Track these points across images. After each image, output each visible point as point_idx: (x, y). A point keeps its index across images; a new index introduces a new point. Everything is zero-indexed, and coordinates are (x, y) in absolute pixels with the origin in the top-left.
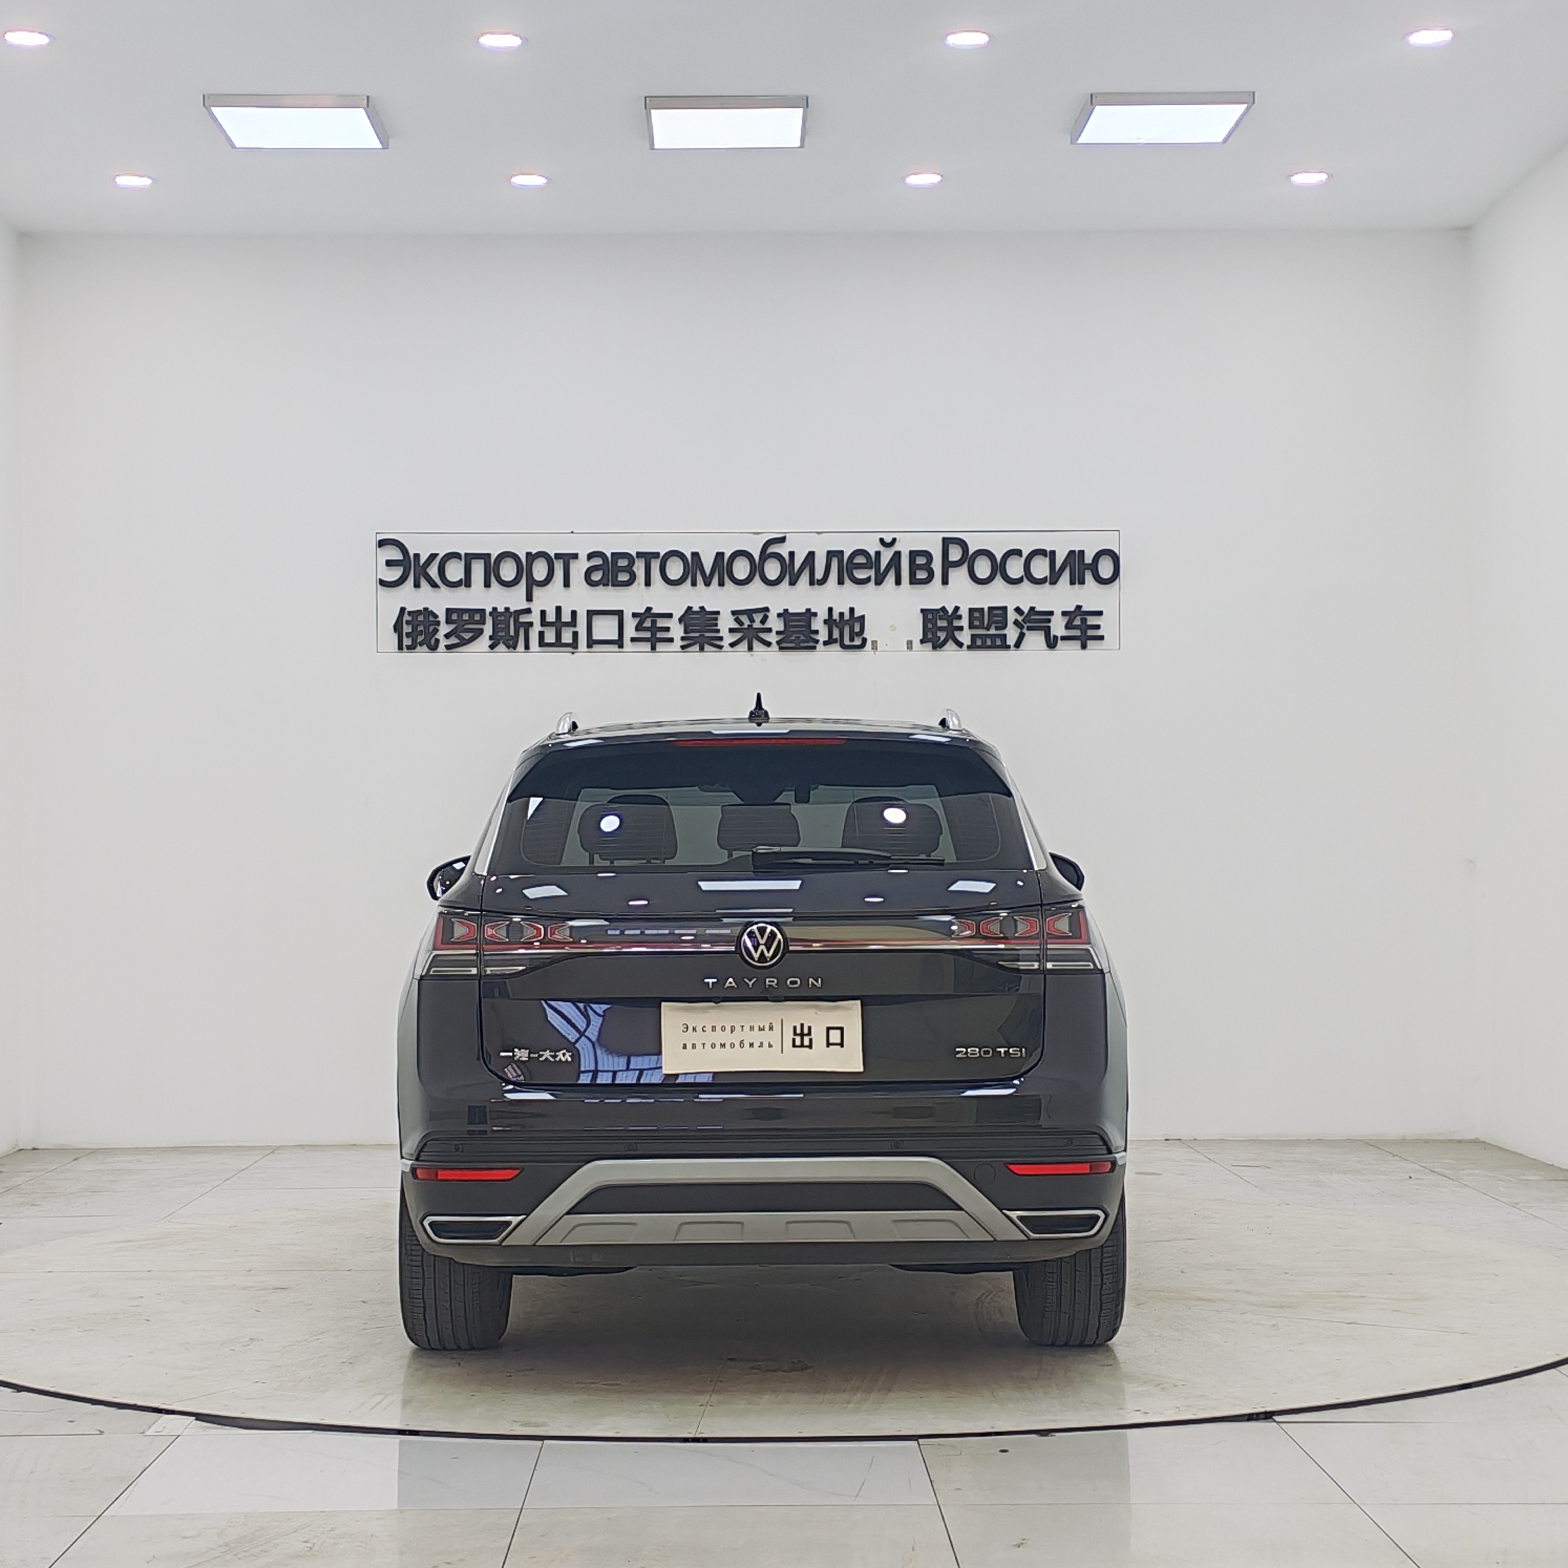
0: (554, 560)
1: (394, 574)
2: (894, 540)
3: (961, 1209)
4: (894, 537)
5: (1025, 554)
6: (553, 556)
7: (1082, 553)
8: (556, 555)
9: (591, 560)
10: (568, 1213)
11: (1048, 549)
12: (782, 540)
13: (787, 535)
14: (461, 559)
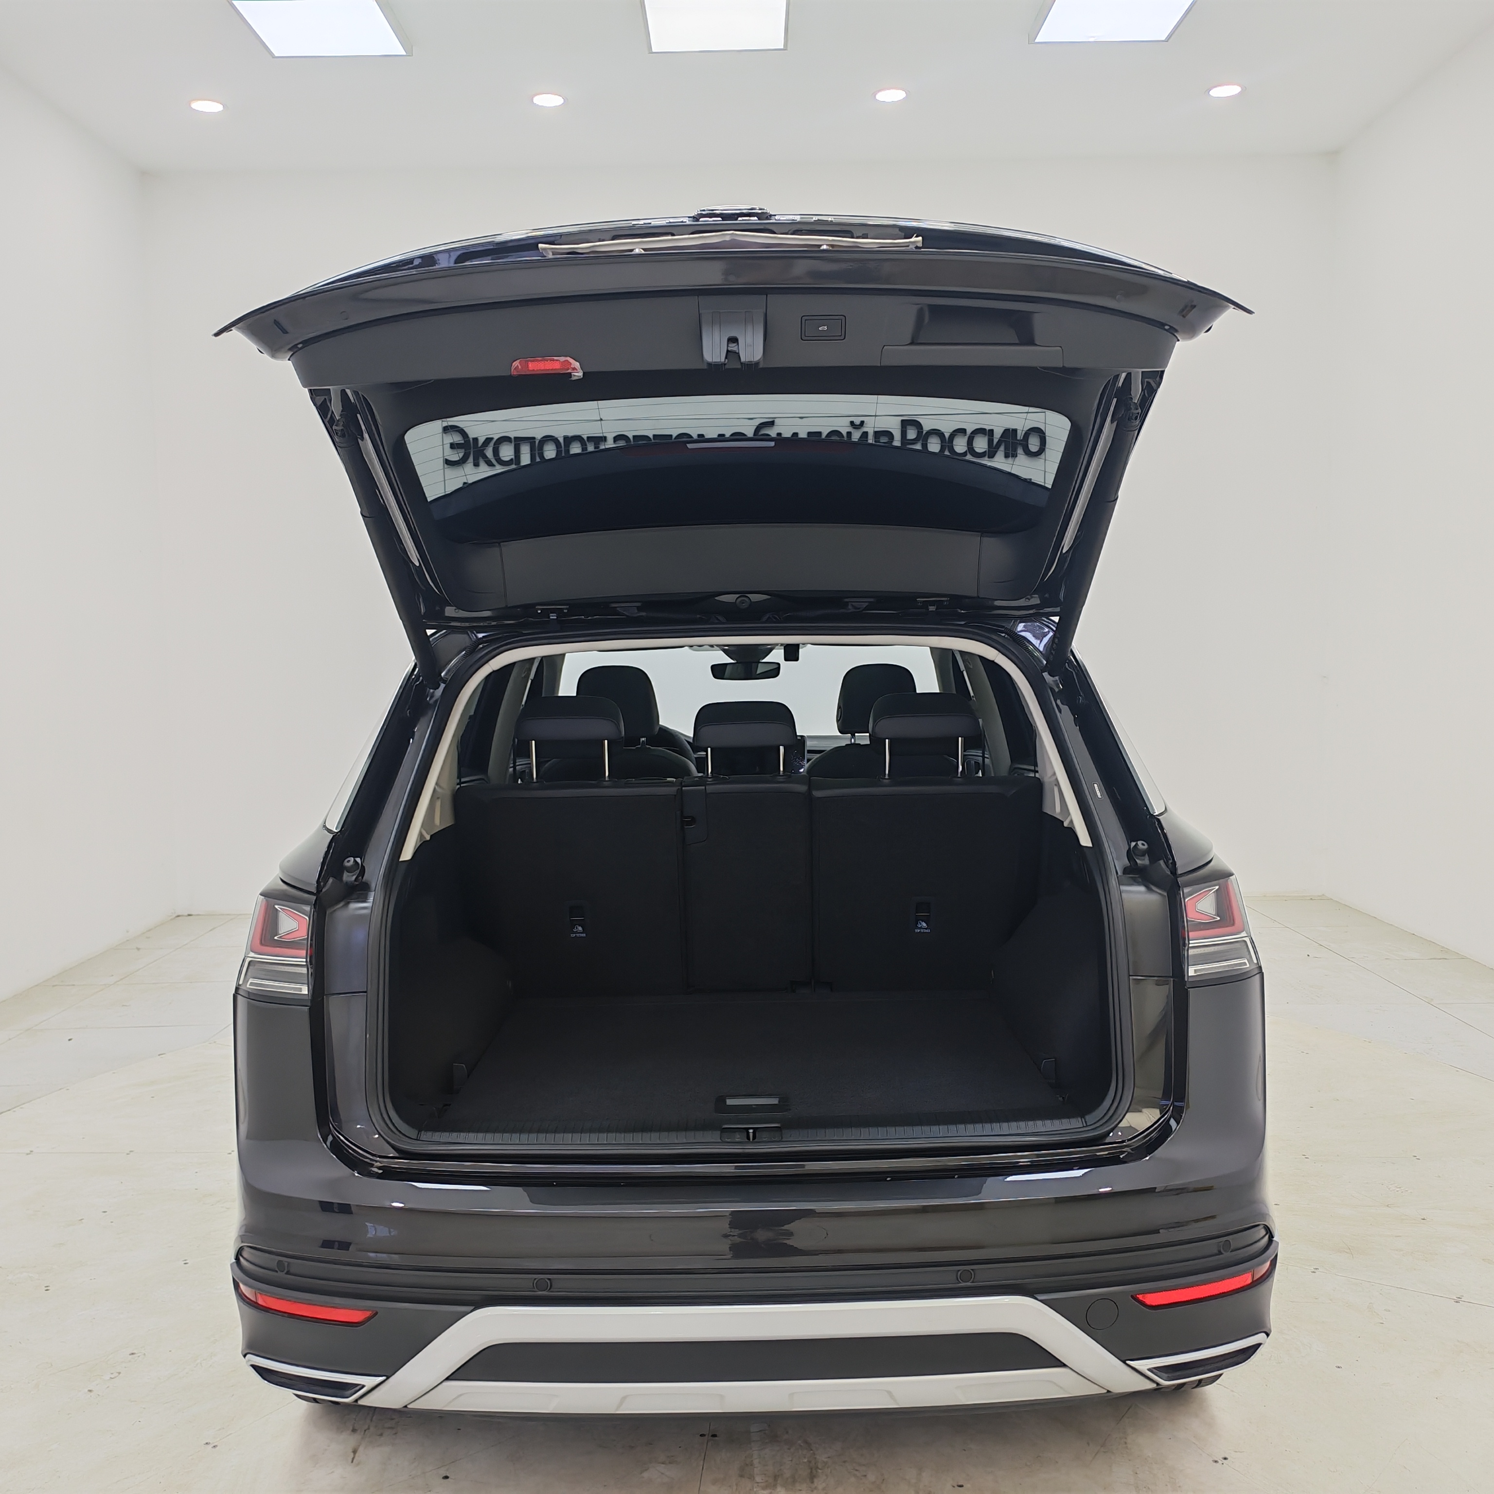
0: (587, 442)
1: (455, 456)
2: (862, 423)
3: (1064, 1365)
4: (863, 420)
5: (969, 432)
6: (586, 439)
7: (1015, 431)
8: (588, 438)
9: (617, 442)
10: (447, 1379)
11: (988, 428)
12: (771, 424)
13: (776, 420)
14: (511, 442)
